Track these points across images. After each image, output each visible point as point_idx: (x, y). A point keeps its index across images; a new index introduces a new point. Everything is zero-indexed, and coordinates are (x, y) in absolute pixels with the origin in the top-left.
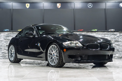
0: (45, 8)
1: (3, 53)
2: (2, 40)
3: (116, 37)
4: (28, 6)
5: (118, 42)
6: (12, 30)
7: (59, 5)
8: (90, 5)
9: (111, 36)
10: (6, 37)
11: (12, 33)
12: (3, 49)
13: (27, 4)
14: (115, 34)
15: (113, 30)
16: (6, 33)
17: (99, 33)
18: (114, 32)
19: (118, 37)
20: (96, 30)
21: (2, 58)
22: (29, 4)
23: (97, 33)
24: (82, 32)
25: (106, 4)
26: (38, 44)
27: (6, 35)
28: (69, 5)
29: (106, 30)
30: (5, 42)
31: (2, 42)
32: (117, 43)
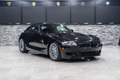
0: (47, 6)
1: (16, 41)
2: (15, 31)
3: (103, 28)
4: (34, 4)
5: (104, 32)
6: (22, 23)
7: (58, 4)
8: (83, 4)
9: (99, 28)
10: (18, 29)
11: (22, 26)
12: (15, 38)
13: (33, 3)
14: (102, 27)
15: (100, 23)
16: (18, 26)
17: (89, 25)
18: (102, 25)
19: (104, 28)
20: (87, 23)
21: (15, 45)
22: (35, 3)
23: (88, 25)
24: (77, 25)
25: (95, 3)
26: (41, 41)
27: (17, 27)
28: (66, 3)
29: (95, 23)
30: (17, 33)
31: (15, 33)
32: (104, 34)
